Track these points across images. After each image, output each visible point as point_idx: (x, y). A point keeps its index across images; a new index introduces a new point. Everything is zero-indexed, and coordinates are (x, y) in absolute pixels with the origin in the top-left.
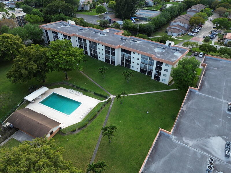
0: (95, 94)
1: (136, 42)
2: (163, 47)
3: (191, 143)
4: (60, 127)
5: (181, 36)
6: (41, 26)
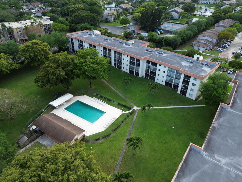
0: (119, 104)
1: (162, 54)
2: (191, 61)
3: (223, 161)
4: (84, 134)
5: (209, 51)
6: (68, 34)
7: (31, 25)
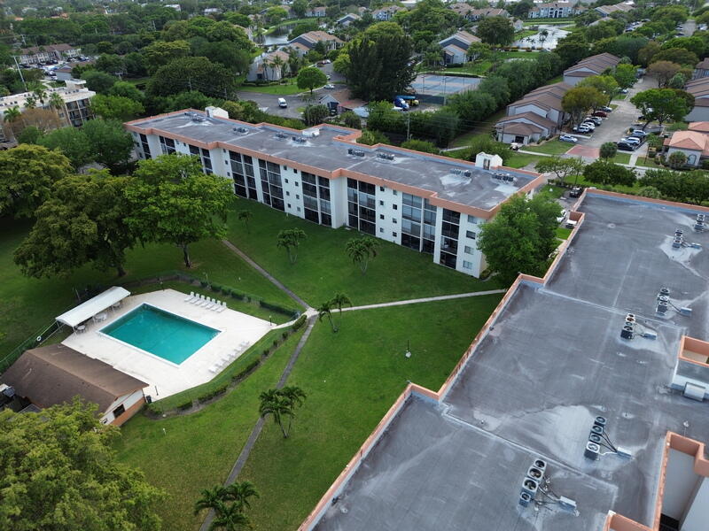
0: (263, 305)
1: (391, 159)
2: (466, 171)
3: (494, 423)
4: (147, 394)
5: (538, 143)
6: (131, 124)
7: (26, 105)
